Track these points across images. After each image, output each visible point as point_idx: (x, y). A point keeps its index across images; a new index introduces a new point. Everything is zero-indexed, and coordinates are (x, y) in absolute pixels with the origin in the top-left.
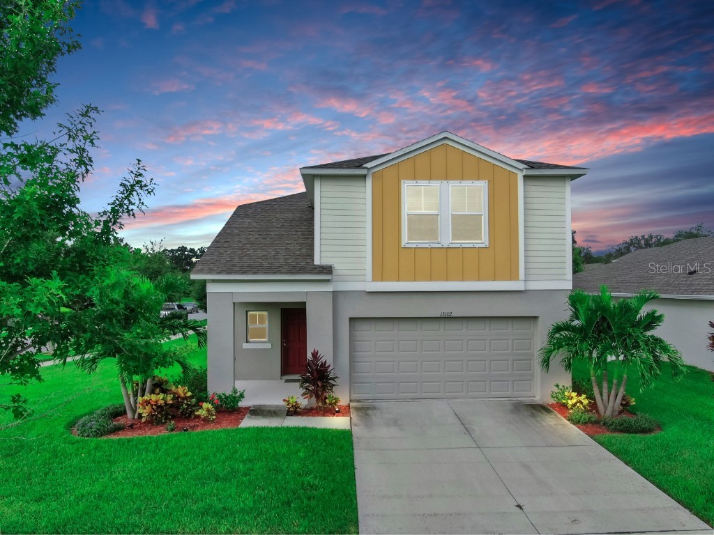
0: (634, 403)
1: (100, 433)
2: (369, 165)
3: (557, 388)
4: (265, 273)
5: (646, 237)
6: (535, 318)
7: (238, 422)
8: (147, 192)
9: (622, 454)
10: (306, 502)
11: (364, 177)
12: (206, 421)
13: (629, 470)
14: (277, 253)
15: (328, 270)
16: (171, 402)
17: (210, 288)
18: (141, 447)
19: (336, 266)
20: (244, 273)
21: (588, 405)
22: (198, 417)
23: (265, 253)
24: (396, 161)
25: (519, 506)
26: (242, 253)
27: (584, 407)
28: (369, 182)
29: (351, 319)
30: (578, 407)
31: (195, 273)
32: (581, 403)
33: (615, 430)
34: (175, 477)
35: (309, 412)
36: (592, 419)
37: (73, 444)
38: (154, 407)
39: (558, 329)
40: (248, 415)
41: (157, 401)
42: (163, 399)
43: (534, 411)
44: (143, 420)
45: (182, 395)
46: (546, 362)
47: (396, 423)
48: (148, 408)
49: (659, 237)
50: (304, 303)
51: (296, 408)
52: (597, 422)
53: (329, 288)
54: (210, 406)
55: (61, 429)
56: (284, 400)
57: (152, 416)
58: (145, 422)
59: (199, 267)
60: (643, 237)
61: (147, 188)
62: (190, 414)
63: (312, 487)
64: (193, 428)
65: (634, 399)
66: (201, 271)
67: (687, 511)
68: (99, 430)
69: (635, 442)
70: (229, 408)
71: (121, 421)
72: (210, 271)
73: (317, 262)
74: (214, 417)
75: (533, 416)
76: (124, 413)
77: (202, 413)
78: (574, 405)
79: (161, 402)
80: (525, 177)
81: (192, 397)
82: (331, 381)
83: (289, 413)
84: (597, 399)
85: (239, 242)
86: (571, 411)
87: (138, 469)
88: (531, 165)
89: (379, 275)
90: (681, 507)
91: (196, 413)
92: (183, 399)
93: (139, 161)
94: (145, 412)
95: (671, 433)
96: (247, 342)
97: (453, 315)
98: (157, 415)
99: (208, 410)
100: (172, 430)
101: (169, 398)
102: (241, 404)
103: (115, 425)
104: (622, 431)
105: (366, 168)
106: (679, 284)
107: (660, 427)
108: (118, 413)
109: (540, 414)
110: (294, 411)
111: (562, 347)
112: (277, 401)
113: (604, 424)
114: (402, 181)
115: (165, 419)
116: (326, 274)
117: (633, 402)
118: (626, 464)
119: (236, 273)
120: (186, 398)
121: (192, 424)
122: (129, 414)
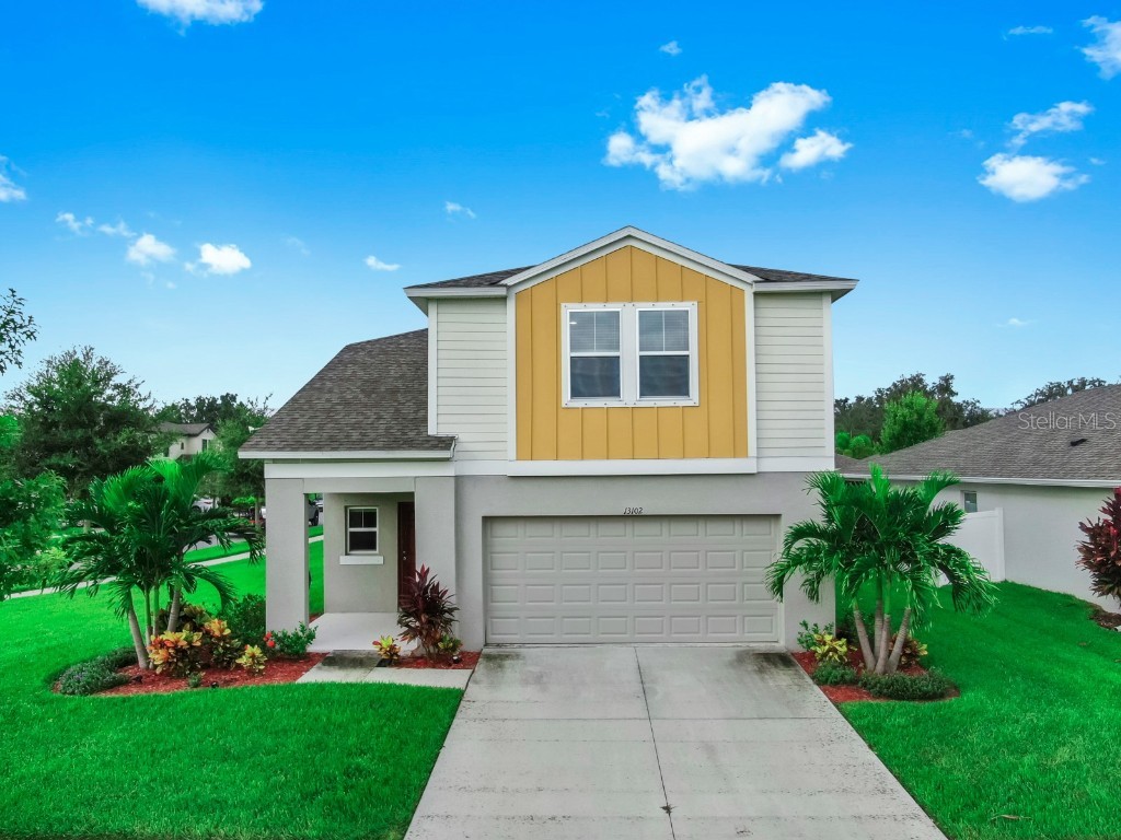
0: (926, 653)
1: (91, 688)
2: (509, 281)
3: (804, 628)
4: (350, 449)
5: (1075, 383)
6: (777, 517)
7: (299, 674)
8: (25, 336)
9: (870, 732)
10: (341, 793)
11: (504, 299)
12: (251, 673)
13: (872, 756)
14: (379, 418)
15: (446, 443)
16: (199, 644)
17: (270, 472)
18: (137, 709)
19: (462, 437)
20: (319, 448)
21: (846, 654)
22: (239, 667)
23: (361, 418)
24: (553, 275)
25: (667, 809)
26: (328, 417)
27: (840, 657)
28: (511, 305)
29: (486, 519)
30: (830, 658)
31: (245, 449)
32: (835, 651)
33: (880, 695)
34: (165, 754)
35: (414, 661)
36: (847, 677)
37: (44, 704)
38: (171, 651)
39: (799, 534)
40: (319, 664)
41: (177, 642)
42: (186, 639)
43: (765, 664)
44: (158, 671)
45: (217, 633)
46: (778, 586)
47: (539, 680)
48: (162, 652)
49: (1097, 384)
50: (412, 494)
51: (392, 655)
52: (854, 682)
53: (449, 471)
54: (257, 651)
55: (38, 683)
56: (375, 643)
57: (170, 664)
58: (161, 674)
59: (255, 439)
60: (1070, 383)
61: (25, 330)
62: (229, 663)
63: (360, 772)
64: (227, 683)
65: (925, 646)
66: (256, 447)
67: (930, 822)
68: (88, 683)
69: (899, 714)
70: (292, 654)
71: (130, 672)
72: (269, 446)
73: (432, 430)
74: (262, 667)
75: (761, 671)
76: (134, 661)
77: (244, 661)
78: (825, 655)
79: (183, 643)
80: (757, 295)
81: (231, 637)
82: (447, 615)
83: (383, 663)
84: (862, 645)
85: (328, 401)
86: (821, 664)
87: (119, 741)
88: (766, 276)
89: (527, 450)
90: (923, 814)
91: (238, 661)
92: (219, 639)
93: (13, 292)
94: (158, 657)
95: (970, 699)
96: (347, 554)
97: (644, 513)
98: (176, 663)
99: (253, 656)
100: (196, 686)
101: (197, 638)
102: (312, 648)
103: (114, 678)
104: (889, 697)
105: (505, 286)
106: (1052, 461)
107: (957, 690)
108: (128, 660)
109: (773, 670)
110: (391, 659)
111: (801, 564)
112: (365, 645)
113: (865, 685)
114: (563, 305)
115: (191, 670)
116: (442, 449)
117: (924, 650)
118: (870, 747)
119: (307, 448)
120: (223, 638)
121: (227, 677)
122: (142, 663)
